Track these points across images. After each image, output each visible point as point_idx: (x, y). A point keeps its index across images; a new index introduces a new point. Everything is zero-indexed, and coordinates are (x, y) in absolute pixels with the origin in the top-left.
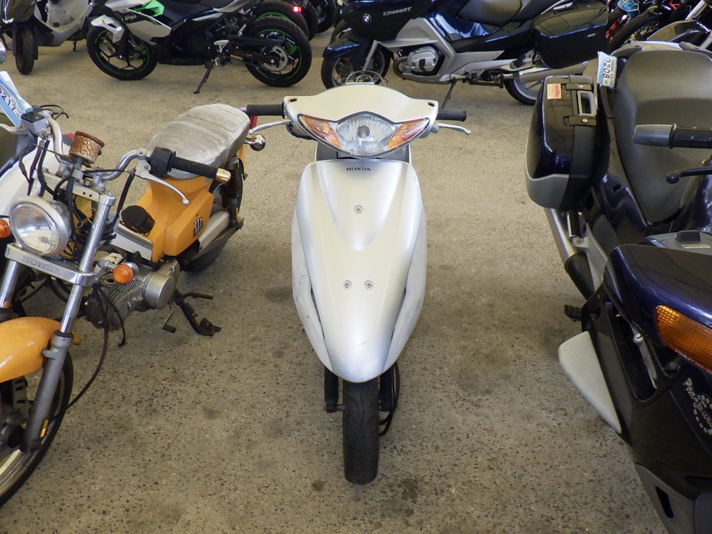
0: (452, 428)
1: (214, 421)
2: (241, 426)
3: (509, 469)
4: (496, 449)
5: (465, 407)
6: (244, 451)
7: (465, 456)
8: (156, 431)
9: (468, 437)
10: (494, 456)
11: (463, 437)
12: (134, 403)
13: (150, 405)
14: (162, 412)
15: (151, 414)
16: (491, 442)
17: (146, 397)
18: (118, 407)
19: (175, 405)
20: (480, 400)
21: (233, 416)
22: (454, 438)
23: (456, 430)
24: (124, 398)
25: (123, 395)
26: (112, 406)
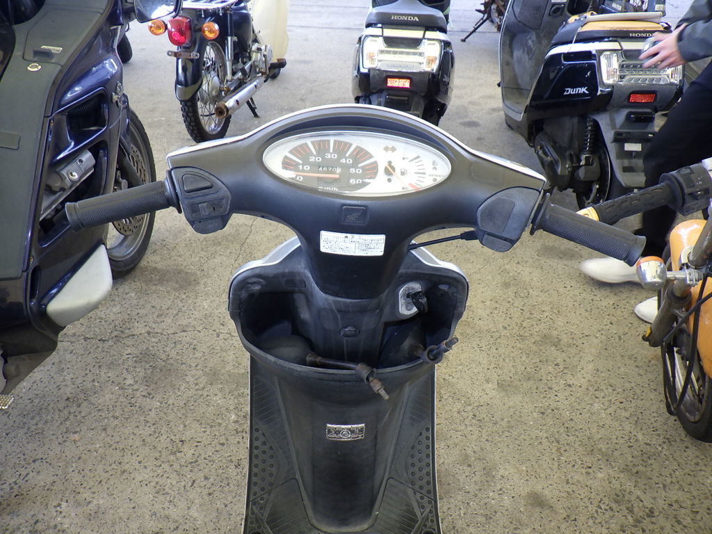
0: (210, 494)
1: (527, 490)
2: (489, 485)
3: (162, 441)
4: (164, 466)
6: (469, 452)
7: (207, 456)
8: (590, 470)
9: (194, 481)
10: (172, 458)
11: (200, 481)
12: (656, 514)
13: (631, 511)
14: (606, 500)
15: (617, 495)
16: (166, 475)
17: (647, 524)
18: (671, 505)
19: (597, 512)
21: (507, 501)
22: (212, 480)
23: (206, 492)
24: (679, 522)
25: (685, 527)
26: (681, 507)
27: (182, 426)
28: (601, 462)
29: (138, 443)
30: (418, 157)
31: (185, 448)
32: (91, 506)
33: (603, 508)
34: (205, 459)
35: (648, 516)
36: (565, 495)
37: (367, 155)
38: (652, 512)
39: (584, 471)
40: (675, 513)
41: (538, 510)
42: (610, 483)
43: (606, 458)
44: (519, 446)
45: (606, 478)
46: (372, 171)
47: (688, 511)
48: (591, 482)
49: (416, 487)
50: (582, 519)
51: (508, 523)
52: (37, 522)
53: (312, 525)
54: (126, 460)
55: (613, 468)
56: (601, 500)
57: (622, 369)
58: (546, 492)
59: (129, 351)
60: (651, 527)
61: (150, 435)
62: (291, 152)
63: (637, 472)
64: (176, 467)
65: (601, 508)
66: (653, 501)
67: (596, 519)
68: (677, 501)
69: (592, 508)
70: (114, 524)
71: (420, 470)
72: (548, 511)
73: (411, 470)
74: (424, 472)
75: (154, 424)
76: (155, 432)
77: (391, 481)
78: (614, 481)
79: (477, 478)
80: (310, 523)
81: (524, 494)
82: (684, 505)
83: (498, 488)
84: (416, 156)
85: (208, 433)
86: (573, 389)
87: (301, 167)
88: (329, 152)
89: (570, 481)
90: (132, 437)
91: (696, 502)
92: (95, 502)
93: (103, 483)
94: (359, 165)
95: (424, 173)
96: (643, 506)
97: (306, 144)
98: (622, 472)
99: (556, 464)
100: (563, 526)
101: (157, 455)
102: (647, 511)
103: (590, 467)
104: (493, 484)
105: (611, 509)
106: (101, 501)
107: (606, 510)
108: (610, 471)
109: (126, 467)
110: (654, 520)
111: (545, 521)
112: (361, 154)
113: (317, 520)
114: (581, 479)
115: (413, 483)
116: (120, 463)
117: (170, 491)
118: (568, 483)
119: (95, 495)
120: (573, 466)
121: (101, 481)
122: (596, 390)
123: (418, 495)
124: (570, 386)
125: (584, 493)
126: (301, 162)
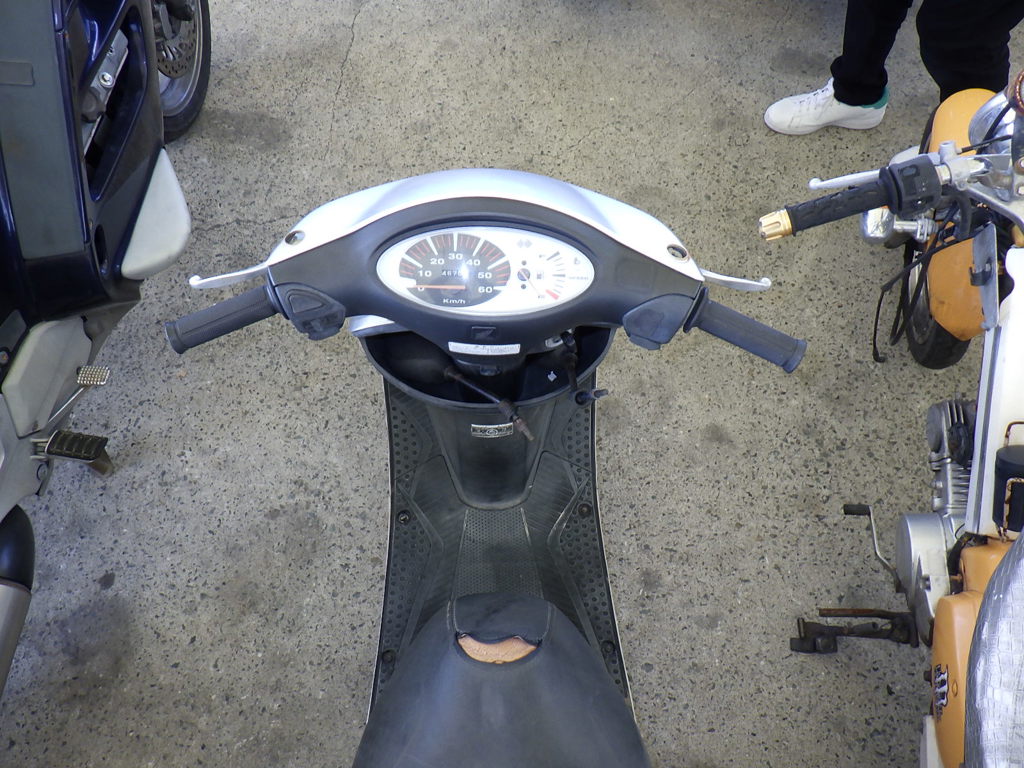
0: (347, 437)
1: (707, 422)
2: (664, 418)
3: (282, 374)
4: (291, 404)
5: (321, 479)
6: (645, 377)
7: (337, 391)
8: (784, 397)
9: (327, 422)
10: (297, 394)
11: (335, 422)
12: (848, 446)
13: (820, 443)
14: (794, 433)
15: (809, 426)
16: (294, 416)
17: (834, 458)
18: (867, 436)
19: (781, 445)
20: (292, 496)
21: (682, 434)
22: (347, 420)
23: (342, 434)
24: (871, 455)
25: (876, 460)
26: (878, 437)
27: (303, 354)
28: (797, 386)
29: (255, 377)
30: (558, 253)
31: (311, 382)
32: (218, 454)
33: (789, 440)
34: (336, 394)
35: (838, 448)
36: (749, 427)
37: (498, 254)
38: (843, 444)
39: (776, 398)
40: (869, 444)
41: (715, 445)
42: (803, 411)
43: (806, 381)
44: (705, 368)
45: (800, 406)
46: (504, 275)
47: (884, 442)
48: (782, 410)
49: (574, 460)
50: (763, 454)
51: (680, 460)
52: (164, 473)
53: (462, 501)
54: (245, 398)
55: (810, 393)
56: (790, 431)
57: (852, 258)
58: (728, 425)
59: (218, 251)
60: (838, 460)
61: (267, 367)
62: (408, 253)
63: (838, 398)
64: (303, 404)
65: (787, 441)
66: (847, 431)
67: (779, 453)
68: (875, 431)
69: (777, 442)
70: (247, 473)
71: (578, 443)
72: (727, 447)
73: (568, 443)
74: (583, 444)
75: (269, 353)
76: (271, 362)
77: (546, 454)
78: (809, 409)
79: (651, 409)
80: (460, 499)
81: (702, 427)
82: (882, 435)
83: (674, 420)
84: (555, 252)
85: (335, 361)
86: (783, 288)
87: (421, 272)
88: (452, 251)
89: (758, 411)
90: (246, 369)
91: (898, 431)
92: (221, 450)
93: (226, 427)
94: (489, 268)
95: (564, 276)
96: (836, 438)
97: (425, 241)
98: (820, 398)
99: (745, 389)
100: (740, 463)
101: (280, 391)
102: (838, 443)
103: (784, 393)
104: (668, 416)
105: (798, 442)
106: (228, 448)
107: (792, 443)
108: (807, 398)
109: (247, 408)
110: (843, 453)
111: (722, 458)
112: (491, 252)
113: (468, 497)
114: (771, 409)
115: (570, 456)
116: (239, 403)
117: (302, 435)
118: (754, 413)
119: (220, 442)
120: (765, 392)
121: (222, 426)
122: (812, 289)
123: (575, 468)
124: (780, 284)
125: (771, 423)
126: (421, 266)
